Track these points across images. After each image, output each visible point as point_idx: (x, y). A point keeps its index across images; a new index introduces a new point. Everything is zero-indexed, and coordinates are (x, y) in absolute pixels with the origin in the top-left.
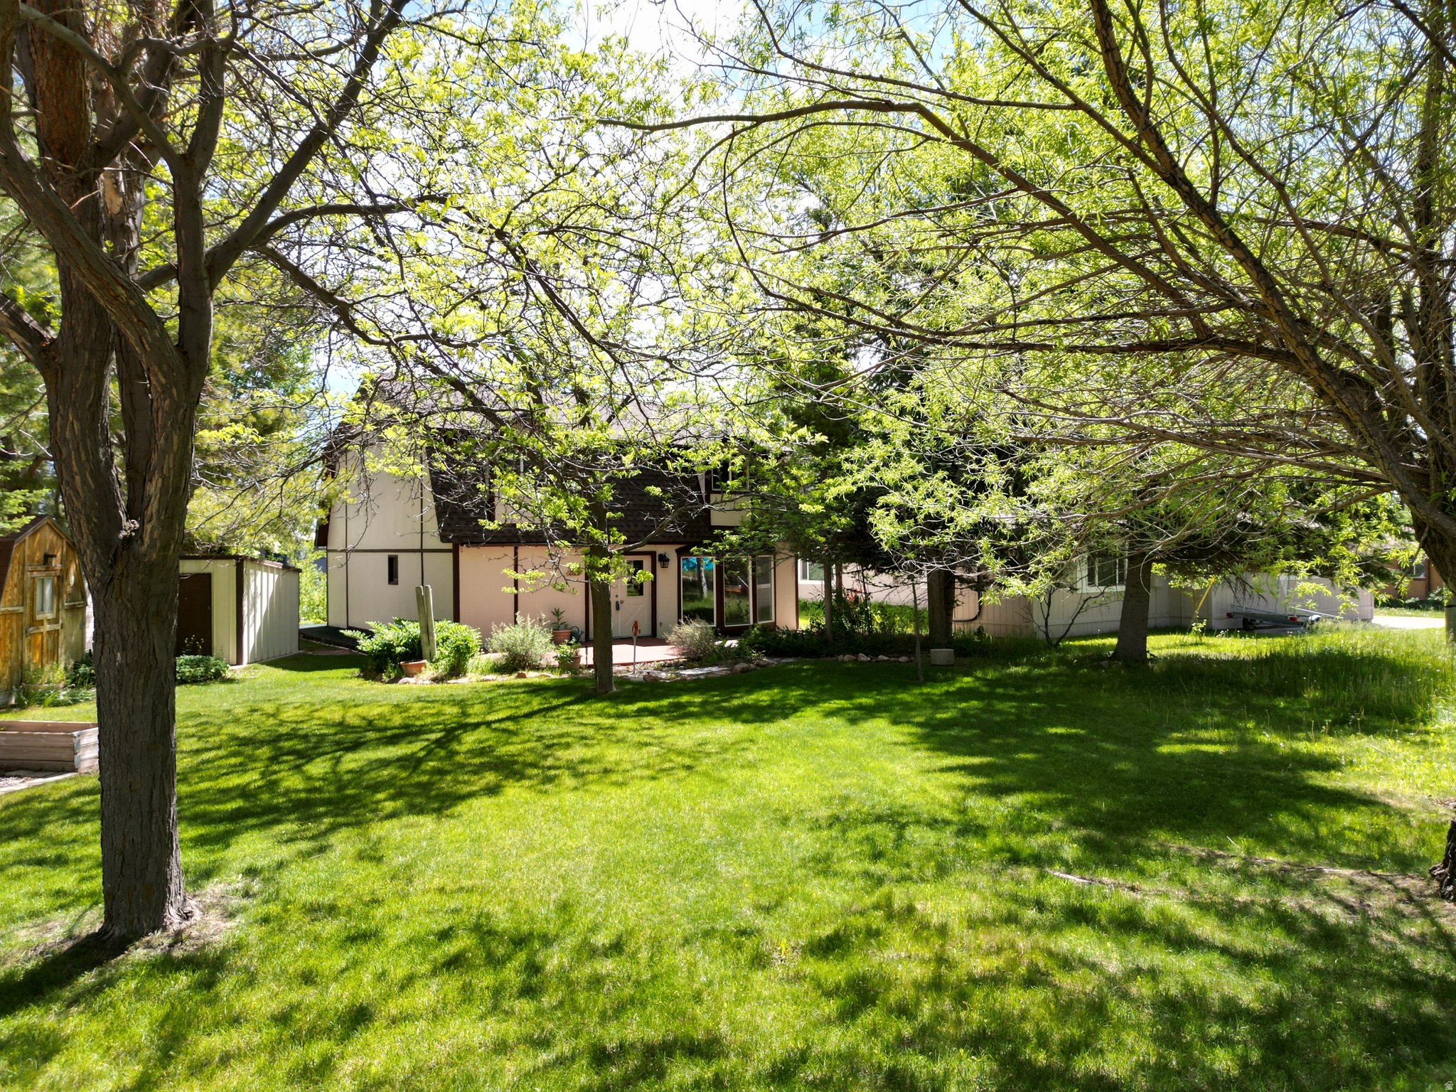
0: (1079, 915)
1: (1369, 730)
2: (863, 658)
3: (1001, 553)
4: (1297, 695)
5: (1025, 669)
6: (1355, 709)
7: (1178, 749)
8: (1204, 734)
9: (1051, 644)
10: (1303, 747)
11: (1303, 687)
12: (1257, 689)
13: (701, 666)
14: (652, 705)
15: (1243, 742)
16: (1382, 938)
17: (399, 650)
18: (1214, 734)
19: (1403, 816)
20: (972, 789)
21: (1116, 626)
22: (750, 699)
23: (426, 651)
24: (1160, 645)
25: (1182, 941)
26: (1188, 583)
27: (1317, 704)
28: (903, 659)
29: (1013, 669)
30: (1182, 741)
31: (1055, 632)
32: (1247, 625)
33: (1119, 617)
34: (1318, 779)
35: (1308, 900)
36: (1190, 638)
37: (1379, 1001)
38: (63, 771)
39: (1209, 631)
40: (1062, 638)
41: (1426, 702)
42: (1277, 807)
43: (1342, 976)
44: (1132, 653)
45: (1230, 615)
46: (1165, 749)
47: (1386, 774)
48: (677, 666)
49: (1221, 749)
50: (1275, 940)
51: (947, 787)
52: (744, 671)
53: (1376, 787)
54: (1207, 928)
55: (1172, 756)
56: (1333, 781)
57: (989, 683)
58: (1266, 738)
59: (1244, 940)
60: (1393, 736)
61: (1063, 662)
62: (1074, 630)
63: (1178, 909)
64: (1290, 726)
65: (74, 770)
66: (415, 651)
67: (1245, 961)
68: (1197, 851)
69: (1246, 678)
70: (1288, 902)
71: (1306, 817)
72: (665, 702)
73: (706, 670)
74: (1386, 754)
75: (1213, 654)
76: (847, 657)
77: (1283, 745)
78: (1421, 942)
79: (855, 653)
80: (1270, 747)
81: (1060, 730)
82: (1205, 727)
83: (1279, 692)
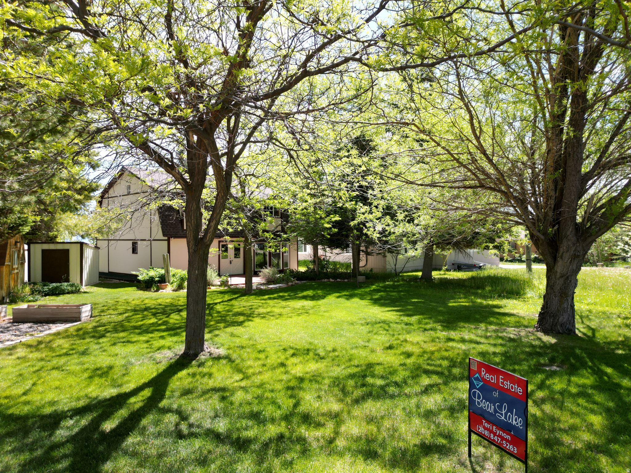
0: (450, 340)
1: (508, 298)
2: (331, 280)
3: (410, 242)
4: (484, 289)
5: (391, 283)
6: (503, 292)
7: (454, 304)
8: (459, 300)
9: (397, 274)
10: (491, 303)
11: (486, 286)
12: (471, 287)
13: (274, 284)
14: (272, 296)
15: (472, 302)
16: (524, 340)
17: (157, 279)
18: (463, 300)
19: (524, 318)
20: (401, 315)
21: (421, 268)
22: (305, 293)
23: (167, 280)
24: (435, 274)
25: (478, 343)
26: (443, 252)
27: (490, 292)
28: (346, 280)
29: (387, 283)
30: (455, 302)
31: (398, 270)
32: (459, 267)
33: (422, 264)
34: (497, 310)
35: (505, 334)
36: (442, 272)
37: (527, 350)
38: (76, 321)
39: (447, 270)
40: (401, 272)
41: (524, 289)
42: (489, 317)
43: (517, 346)
44: (427, 277)
45: (453, 264)
46: (450, 304)
47: (515, 308)
48: (263, 284)
49: (467, 304)
50: (500, 341)
51: (393, 315)
52: (292, 285)
53: (515, 312)
54: (483, 340)
55: (454, 306)
56: (502, 310)
57: (382, 287)
58: (479, 301)
59: (492, 342)
60: (516, 299)
61: (403, 280)
62: (405, 269)
63: (473, 337)
64: (484, 297)
65: (80, 321)
66: (163, 280)
67: (495, 345)
68: (473, 326)
69: (466, 284)
70: (500, 334)
71: (497, 318)
72: (276, 295)
73: (278, 285)
74: (514, 304)
75: (451, 277)
76: (326, 280)
77: (485, 302)
78: (534, 340)
79: (329, 278)
80: (481, 303)
81: (416, 300)
82: (460, 298)
83: (478, 288)
